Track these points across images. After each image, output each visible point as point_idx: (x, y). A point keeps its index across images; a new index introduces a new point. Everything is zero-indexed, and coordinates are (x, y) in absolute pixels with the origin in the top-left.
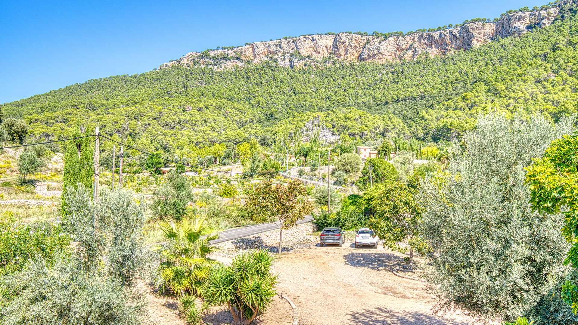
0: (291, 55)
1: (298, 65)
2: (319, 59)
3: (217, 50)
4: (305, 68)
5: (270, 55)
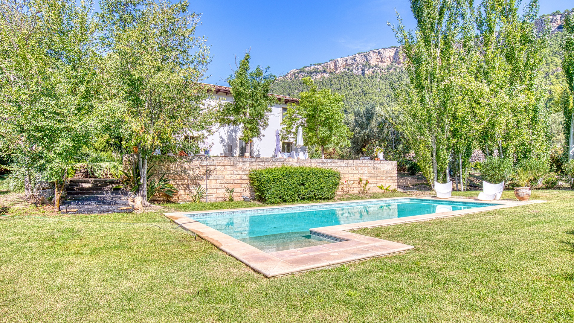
0: (363, 66)
3: (310, 66)
4: (373, 74)
5: (347, 67)
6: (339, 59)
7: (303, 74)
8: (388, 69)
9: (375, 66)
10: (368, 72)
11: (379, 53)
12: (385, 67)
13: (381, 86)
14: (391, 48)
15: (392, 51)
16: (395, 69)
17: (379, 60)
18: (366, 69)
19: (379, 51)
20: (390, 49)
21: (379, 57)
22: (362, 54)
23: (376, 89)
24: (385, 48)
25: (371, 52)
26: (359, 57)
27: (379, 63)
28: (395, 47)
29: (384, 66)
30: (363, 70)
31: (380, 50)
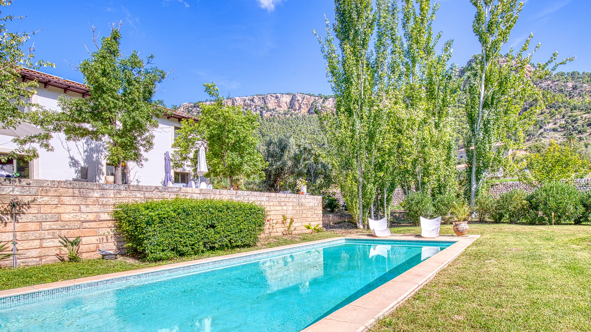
0: (261, 108)
1: (266, 116)
2: (281, 111)
3: (206, 102)
4: (271, 117)
5: (245, 107)
6: (237, 98)
7: (198, 109)
8: (285, 114)
9: (273, 110)
10: (266, 115)
11: (277, 97)
12: (282, 112)
13: (278, 130)
14: (288, 94)
15: (288, 97)
16: (291, 115)
17: (276, 104)
18: (264, 112)
19: (276, 96)
20: (287, 96)
21: (276, 102)
22: (261, 96)
23: (274, 132)
24: (282, 94)
25: (269, 95)
26: (257, 99)
27: (277, 107)
28: (291, 94)
29: (281, 110)
30: (261, 112)
31: (278, 95)
